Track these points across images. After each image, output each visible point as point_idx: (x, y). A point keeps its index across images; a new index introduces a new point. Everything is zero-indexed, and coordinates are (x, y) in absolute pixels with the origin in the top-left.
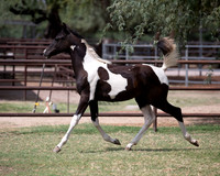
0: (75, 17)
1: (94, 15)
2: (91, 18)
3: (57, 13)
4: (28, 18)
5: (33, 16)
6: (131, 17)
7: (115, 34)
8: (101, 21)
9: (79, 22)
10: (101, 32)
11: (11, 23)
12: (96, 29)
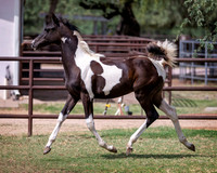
0: (150, 12)
1: (171, 10)
2: (167, 12)
3: (130, 7)
4: (99, 13)
5: (104, 11)
6: (211, 12)
7: (193, 30)
8: (178, 16)
9: (154, 17)
10: (178, 28)
11: (81, 18)
12: (172, 25)
